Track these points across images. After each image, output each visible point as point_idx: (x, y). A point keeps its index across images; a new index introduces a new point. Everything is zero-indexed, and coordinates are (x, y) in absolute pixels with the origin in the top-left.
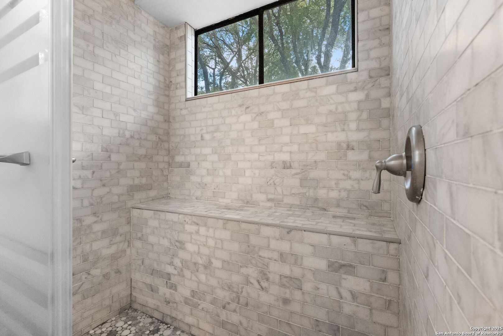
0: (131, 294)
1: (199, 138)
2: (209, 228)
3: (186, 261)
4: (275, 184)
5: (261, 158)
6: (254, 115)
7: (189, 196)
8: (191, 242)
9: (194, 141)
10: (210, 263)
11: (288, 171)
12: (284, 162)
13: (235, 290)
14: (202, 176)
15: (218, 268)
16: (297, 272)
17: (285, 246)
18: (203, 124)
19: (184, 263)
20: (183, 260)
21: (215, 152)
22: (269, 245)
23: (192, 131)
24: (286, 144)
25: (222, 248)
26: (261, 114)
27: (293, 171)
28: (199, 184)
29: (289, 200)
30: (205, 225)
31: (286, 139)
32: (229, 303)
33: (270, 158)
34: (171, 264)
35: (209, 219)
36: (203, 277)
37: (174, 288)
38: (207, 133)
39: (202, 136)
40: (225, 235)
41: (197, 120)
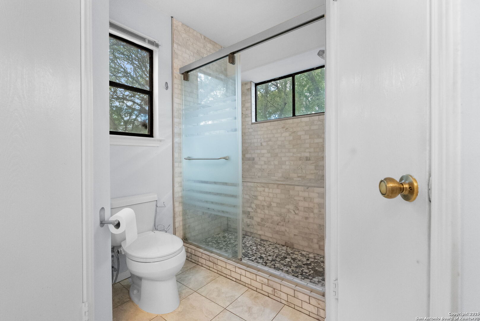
0: (228, 224)
1: (260, 145)
2: (270, 189)
3: (258, 205)
4: (302, 169)
5: (294, 155)
6: (290, 133)
7: (254, 176)
8: (261, 196)
9: (257, 146)
10: (271, 205)
11: (308, 162)
12: (307, 157)
13: (283, 216)
14: (262, 165)
15: (275, 207)
16: (311, 205)
17: (306, 194)
18: (262, 137)
19: (257, 206)
20: (256, 204)
21: (268, 152)
22: (299, 194)
23: (255, 141)
24: (307, 148)
25: (277, 197)
26: (294, 132)
27: (311, 162)
28: (260, 169)
29: (309, 177)
30: (268, 187)
31: (308, 145)
32: (280, 222)
33: (299, 155)
34: (250, 207)
35: (270, 184)
36: (267, 212)
37: (252, 218)
38: (264, 142)
39: (261, 144)
40: (278, 191)
41: (258, 135)
